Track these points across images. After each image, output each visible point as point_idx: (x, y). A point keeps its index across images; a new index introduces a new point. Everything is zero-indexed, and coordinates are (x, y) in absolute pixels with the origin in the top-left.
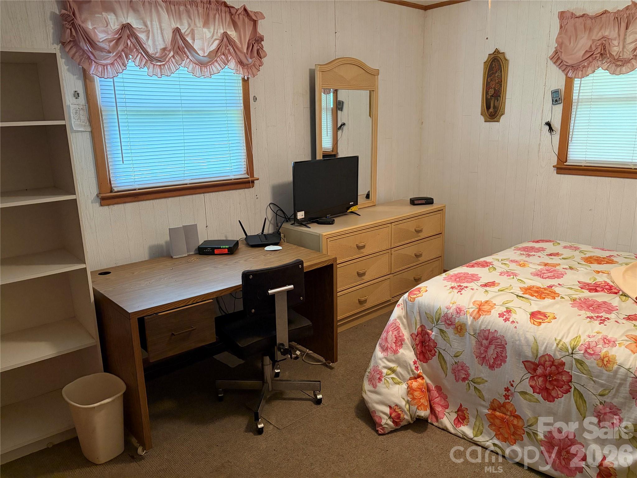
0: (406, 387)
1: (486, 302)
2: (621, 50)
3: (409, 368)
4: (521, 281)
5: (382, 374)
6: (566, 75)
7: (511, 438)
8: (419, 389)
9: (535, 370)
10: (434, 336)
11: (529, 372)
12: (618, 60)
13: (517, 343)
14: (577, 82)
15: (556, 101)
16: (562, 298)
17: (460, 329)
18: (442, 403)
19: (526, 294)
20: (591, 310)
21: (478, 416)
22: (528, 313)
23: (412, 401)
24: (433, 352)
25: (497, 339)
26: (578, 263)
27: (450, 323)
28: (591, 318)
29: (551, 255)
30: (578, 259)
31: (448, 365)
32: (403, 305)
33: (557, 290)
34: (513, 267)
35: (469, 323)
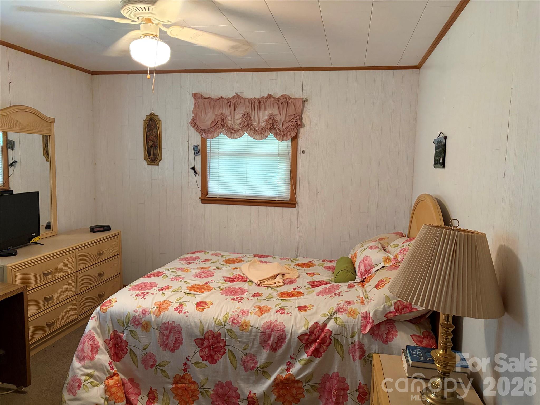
0: (104, 387)
1: (164, 301)
2: (233, 123)
3: (105, 370)
4: (186, 283)
5: (81, 381)
6: (201, 136)
7: (190, 400)
8: (115, 385)
9: (202, 344)
10: (125, 337)
11: (199, 347)
12: (232, 130)
13: (189, 327)
14: (208, 141)
15: (197, 153)
16: (215, 289)
17: (146, 326)
18: (136, 391)
19: (192, 290)
20: (233, 294)
21: (165, 393)
22: (194, 304)
23: (110, 397)
24: (125, 350)
25: (175, 328)
26: (222, 264)
27: (138, 323)
28: (233, 299)
29: (204, 261)
30: (221, 262)
31: (138, 357)
32: (96, 317)
33: (211, 284)
34: (180, 273)
35: (153, 320)
